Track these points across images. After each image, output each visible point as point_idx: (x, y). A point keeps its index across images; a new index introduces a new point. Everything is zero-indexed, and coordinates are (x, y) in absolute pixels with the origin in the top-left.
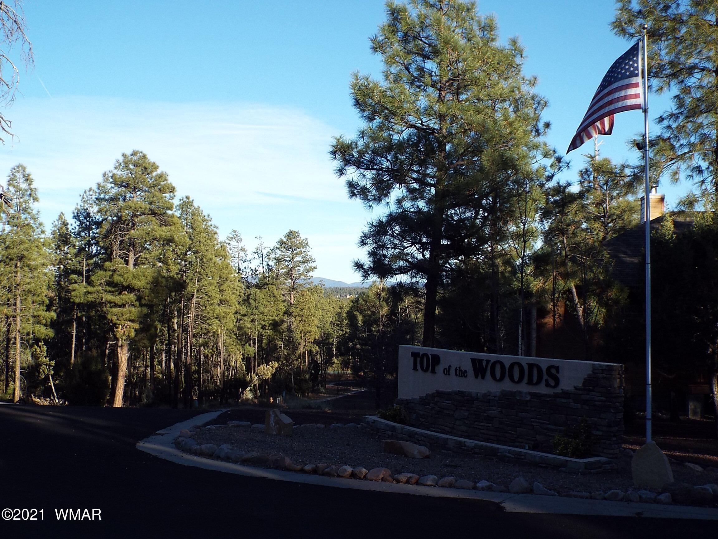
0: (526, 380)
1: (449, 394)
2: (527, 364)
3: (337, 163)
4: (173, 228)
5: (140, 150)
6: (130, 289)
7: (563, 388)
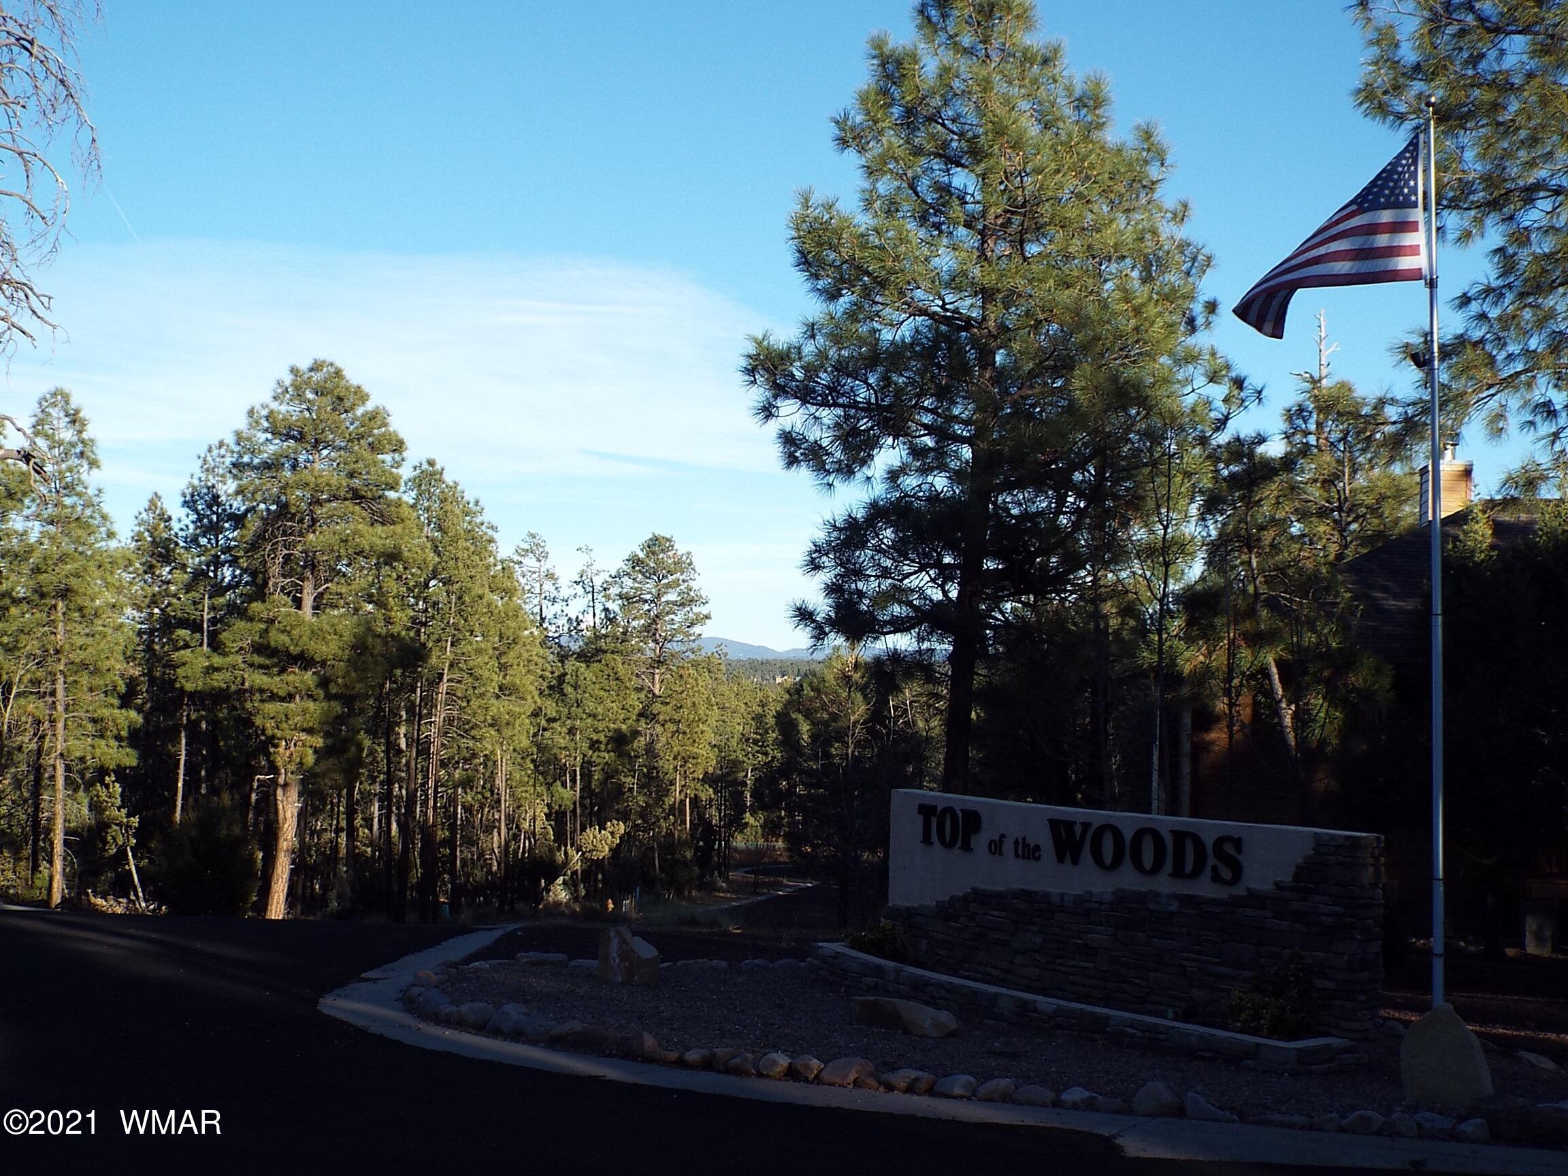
0: (1168, 866)
1: (1000, 895)
2: (1171, 831)
3: (759, 394)
4: (399, 528)
5: (329, 360)
6: (304, 661)
7: (1251, 886)
